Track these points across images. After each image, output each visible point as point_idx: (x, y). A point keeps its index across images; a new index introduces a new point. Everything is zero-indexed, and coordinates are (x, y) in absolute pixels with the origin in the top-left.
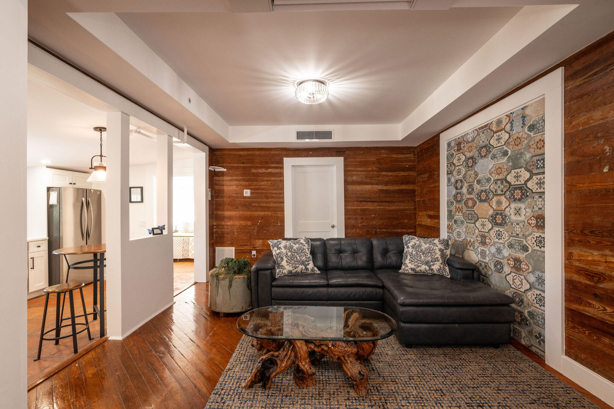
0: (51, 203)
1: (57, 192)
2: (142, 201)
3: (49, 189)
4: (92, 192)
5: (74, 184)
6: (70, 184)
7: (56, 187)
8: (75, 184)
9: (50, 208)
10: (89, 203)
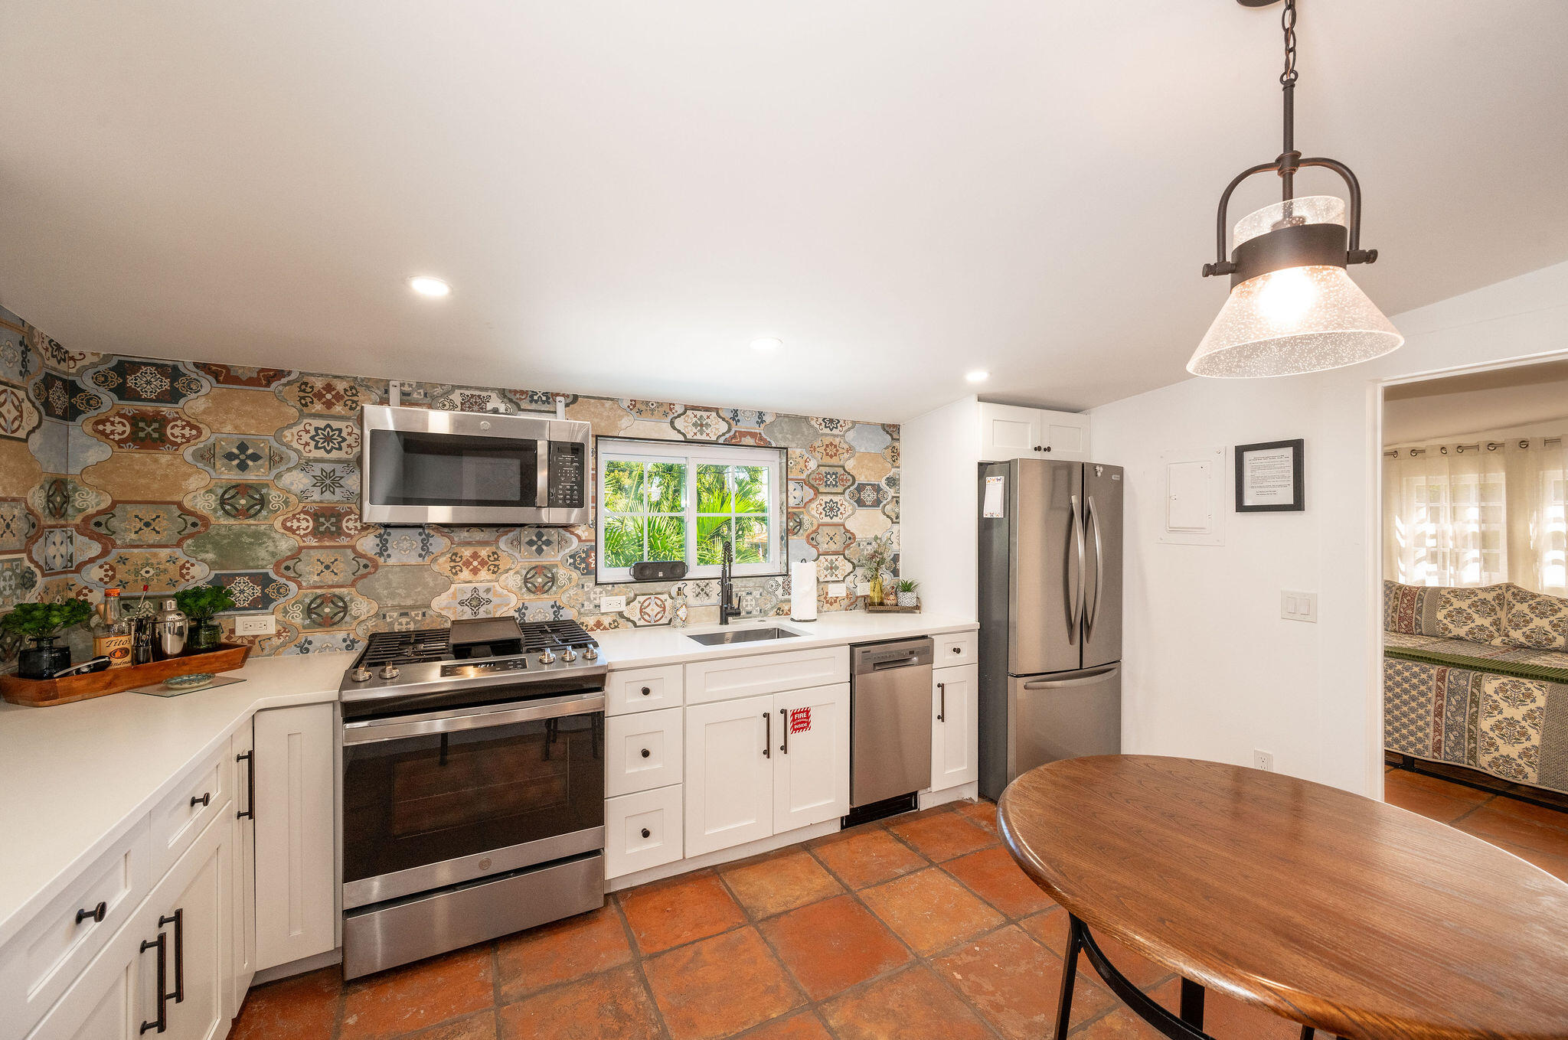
0: (987, 514)
1: (1003, 478)
2: (1298, 505)
3: (984, 469)
4: (1099, 474)
5: (1045, 450)
6: (1036, 449)
7: (1001, 463)
8: (1048, 449)
9: (985, 526)
10: (1089, 512)
